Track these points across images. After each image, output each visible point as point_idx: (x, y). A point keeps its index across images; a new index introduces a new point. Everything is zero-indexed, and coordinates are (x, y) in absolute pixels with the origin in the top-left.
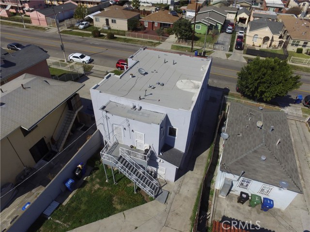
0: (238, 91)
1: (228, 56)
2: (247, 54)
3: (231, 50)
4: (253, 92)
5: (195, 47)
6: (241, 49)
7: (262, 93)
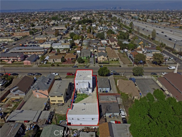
0: (99, 75)
1: (94, 66)
2: (99, 64)
3: (95, 64)
4: (102, 75)
5: (85, 65)
6: (97, 63)
7: (103, 74)
